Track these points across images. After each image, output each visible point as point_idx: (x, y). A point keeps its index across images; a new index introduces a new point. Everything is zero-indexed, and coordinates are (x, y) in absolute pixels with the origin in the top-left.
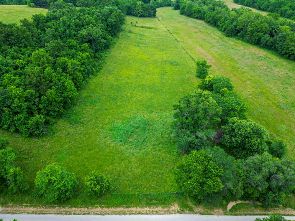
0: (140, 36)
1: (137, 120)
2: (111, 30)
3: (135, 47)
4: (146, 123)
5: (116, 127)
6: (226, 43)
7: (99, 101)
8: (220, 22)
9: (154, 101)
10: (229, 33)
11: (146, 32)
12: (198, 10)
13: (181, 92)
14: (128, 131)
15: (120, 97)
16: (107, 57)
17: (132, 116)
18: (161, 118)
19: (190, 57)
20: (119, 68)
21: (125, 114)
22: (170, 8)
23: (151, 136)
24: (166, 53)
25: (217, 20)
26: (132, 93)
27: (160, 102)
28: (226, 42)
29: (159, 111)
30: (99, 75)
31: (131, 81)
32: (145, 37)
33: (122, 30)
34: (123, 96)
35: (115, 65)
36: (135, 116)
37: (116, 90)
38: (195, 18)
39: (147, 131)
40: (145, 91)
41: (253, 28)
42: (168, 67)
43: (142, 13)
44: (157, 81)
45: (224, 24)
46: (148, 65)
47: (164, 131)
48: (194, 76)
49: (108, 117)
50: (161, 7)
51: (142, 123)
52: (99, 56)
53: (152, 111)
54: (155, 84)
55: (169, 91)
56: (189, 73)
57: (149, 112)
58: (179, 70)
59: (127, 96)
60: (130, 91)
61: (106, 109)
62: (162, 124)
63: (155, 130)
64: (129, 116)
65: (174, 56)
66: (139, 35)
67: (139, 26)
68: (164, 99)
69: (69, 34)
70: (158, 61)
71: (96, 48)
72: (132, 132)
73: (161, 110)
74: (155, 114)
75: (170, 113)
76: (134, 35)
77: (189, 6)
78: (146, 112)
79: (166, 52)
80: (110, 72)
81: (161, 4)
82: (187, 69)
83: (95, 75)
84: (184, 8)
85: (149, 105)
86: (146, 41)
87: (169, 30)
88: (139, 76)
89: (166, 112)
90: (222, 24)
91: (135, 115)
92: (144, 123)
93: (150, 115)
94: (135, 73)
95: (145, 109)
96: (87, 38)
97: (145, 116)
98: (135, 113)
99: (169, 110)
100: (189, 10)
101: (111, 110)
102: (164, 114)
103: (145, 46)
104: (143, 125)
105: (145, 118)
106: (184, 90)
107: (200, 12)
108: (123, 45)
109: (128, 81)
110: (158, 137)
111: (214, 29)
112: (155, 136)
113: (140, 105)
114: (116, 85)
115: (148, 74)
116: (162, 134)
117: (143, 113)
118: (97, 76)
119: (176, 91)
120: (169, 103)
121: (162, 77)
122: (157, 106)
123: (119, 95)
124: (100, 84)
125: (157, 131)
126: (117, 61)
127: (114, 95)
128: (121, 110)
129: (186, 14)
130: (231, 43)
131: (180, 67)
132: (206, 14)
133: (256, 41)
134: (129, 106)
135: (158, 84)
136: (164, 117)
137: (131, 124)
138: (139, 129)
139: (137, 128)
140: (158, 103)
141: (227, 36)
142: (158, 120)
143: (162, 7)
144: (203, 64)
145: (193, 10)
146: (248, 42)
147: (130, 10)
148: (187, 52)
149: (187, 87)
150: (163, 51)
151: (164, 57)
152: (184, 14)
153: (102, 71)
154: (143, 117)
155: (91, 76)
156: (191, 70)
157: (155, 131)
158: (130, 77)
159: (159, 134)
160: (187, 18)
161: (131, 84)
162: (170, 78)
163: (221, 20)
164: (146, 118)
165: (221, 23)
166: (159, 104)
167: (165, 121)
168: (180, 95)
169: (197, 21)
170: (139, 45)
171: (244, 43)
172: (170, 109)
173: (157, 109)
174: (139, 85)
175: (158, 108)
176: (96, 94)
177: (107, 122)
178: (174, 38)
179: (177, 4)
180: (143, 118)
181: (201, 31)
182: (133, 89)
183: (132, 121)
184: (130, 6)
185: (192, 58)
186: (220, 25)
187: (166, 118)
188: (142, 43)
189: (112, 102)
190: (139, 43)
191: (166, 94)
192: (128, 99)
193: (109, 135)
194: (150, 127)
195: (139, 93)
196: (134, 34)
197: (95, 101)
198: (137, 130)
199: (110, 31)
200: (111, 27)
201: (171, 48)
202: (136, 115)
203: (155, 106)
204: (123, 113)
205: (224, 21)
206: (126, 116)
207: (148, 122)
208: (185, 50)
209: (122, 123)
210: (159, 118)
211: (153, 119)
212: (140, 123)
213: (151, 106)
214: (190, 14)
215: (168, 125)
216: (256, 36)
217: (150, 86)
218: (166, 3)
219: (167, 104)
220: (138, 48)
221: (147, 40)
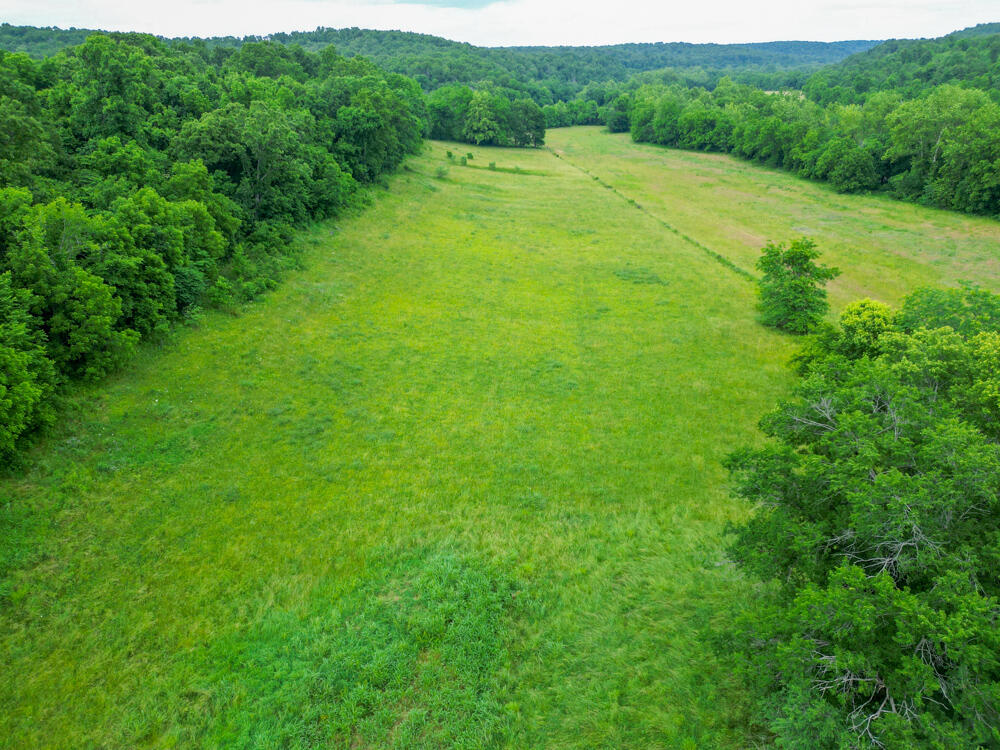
0: (479, 192)
1: (430, 575)
2: (353, 152)
3: (456, 221)
4: (494, 597)
5: (264, 638)
6: (846, 212)
7: (204, 443)
8: (803, 146)
9: (550, 442)
10: (848, 178)
11: (507, 183)
12: (703, 118)
13: (704, 397)
14: (349, 675)
15: (343, 422)
16: (316, 243)
17: (398, 541)
18: (600, 560)
19: (704, 253)
20: (369, 290)
21: (352, 532)
22: (595, 130)
23: (536, 720)
24: (595, 242)
25: (789, 140)
26: (420, 400)
27: (587, 451)
28: (845, 208)
29: (581, 507)
30: (253, 312)
31: (421, 345)
32: (503, 194)
33: (406, 168)
34: (364, 418)
35: (351, 277)
36: (419, 541)
37: (328, 384)
38: (692, 148)
39: (504, 672)
40: (494, 388)
41: (967, 143)
42: (610, 292)
43: (494, 130)
44: (559, 346)
45: (818, 151)
46: (513, 281)
47: (640, 670)
48: (751, 323)
49: (231, 548)
50: (561, 126)
51: (466, 597)
52: (276, 235)
53: (535, 506)
54: (550, 359)
55: (631, 388)
56: (718, 311)
57: (517, 513)
58: (665, 299)
59: (388, 417)
60: (407, 391)
61: (232, 498)
62: (615, 608)
63: (568, 657)
64: (375, 546)
65: (630, 249)
66: (476, 188)
67: (478, 165)
68: (608, 430)
69: (117, 119)
70: (559, 266)
71: (265, 202)
72: (380, 686)
73: (595, 497)
74: (558, 524)
75: (662, 516)
76: (454, 187)
77: (667, 108)
78: (501, 512)
79: (597, 237)
80: (315, 303)
81: (561, 115)
82: (705, 296)
83: (225, 312)
84: (645, 122)
85: (520, 465)
86: (508, 205)
87: (597, 179)
88: (468, 322)
89: (635, 513)
90: (811, 153)
91: (424, 535)
92: (477, 601)
93: (522, 532)
94: (449, 309)
95: (493, 492)
96: (215, 150)
97: (493, 540)
98: (426, 523)
99: (651, 502)
100: (669, 123)
101: (267, 505)
102: (618, 528)
103: (501, 219)
104: (471, 617)
105: (491, 554)
106: (718, 387)
107: (712, 124)
108: (402, 213)
109: (409, 342)
110: (591, 727)
111: (779, 175)
112: (568, 721)
113: (461, 467)
114: (335, 359)
115: (514, 315)
116: (622, 700)
117: (481, 516)
118: (236, 315)
119: (674, 390)
120: (641, 457)
121: (584, 328)
122: (568, 471)
123: (344, 410)
124: (245, 353)
125: (579, 667)
126: (364, 262)
127: (313, 409)
128: (329, 504)
129: (658, 137)
130: (866, 210)
131: (671, 290)
132: (736, 131)
133: (986, 197)
134: (389, 473)
135: (565, 359)
136: (624, 547)
137: (382, 608)
138: (444, 649)
139: (427, 639)
140: (572, 456)
141: (840, 192)
142: (586, 574)
143: (566, 125)
144: (799, 260)
145: (686, 119)
146: (944, 204)
147: (449, 122)
148: (687, 239)
149: (729, 374)
150: (581, 234)
151: (587, 253)
152: (648, 141)
153: (272, 296)
154: (479, 548)
155: (197, 314)
156: (726, 300)
157: (570, 670)
158: (418, 326)
159: (604, 698)
160: (661, 149)
161: (417, 358)
162: (629, 330)
163: (805, 141)
164: (495, 560)
165: (805, 149)
166: (584, 463)
167: (634, 579)
168: (699, 414)
169: (702, 156)
170: (477, 215)
171: (926, 211)
172: (654, 495)
173: (572, 494)
174: (463, 364)
175: (577, 490)
176: (198, 407)
177: (203, 591)
178: (622, 200)
179: (620, 113)
180: (474, 554)
181: (724, 181)
182: (432, 378)
183: (393, 582)
184: (447, 108)
185: (719, 257)
186: (804, 157)
187: (635, 555)
188: (488, 211)
189: (287, 448)
190: (476, 209)
191: (614, 408)
192: (388, 431)
193: (183, 719)
194: (522, 633)
195: (460, 401)
196: (455, 183)
197: (175, 448)
198: (428, 663)
199: (348, 155)
200: (352, 138)
201: (613, 226)
202: (431, 538)
203: (559, 472)
204: (339, 518)
205: (816, 140)
206: (357, 544)
207: (513, 587)
208: (676, 232)
209: (320, 596)
210: (591, 560)
211: (550, 559)
212: (453, 600)
213: (534, 472)
214: (672, 136)
215: (659, 614)
216: (986, 175)
217: (526, 366)
218: (581, 114)
219: (635, 463)
220: (470, 223)
221: (507, 202)
